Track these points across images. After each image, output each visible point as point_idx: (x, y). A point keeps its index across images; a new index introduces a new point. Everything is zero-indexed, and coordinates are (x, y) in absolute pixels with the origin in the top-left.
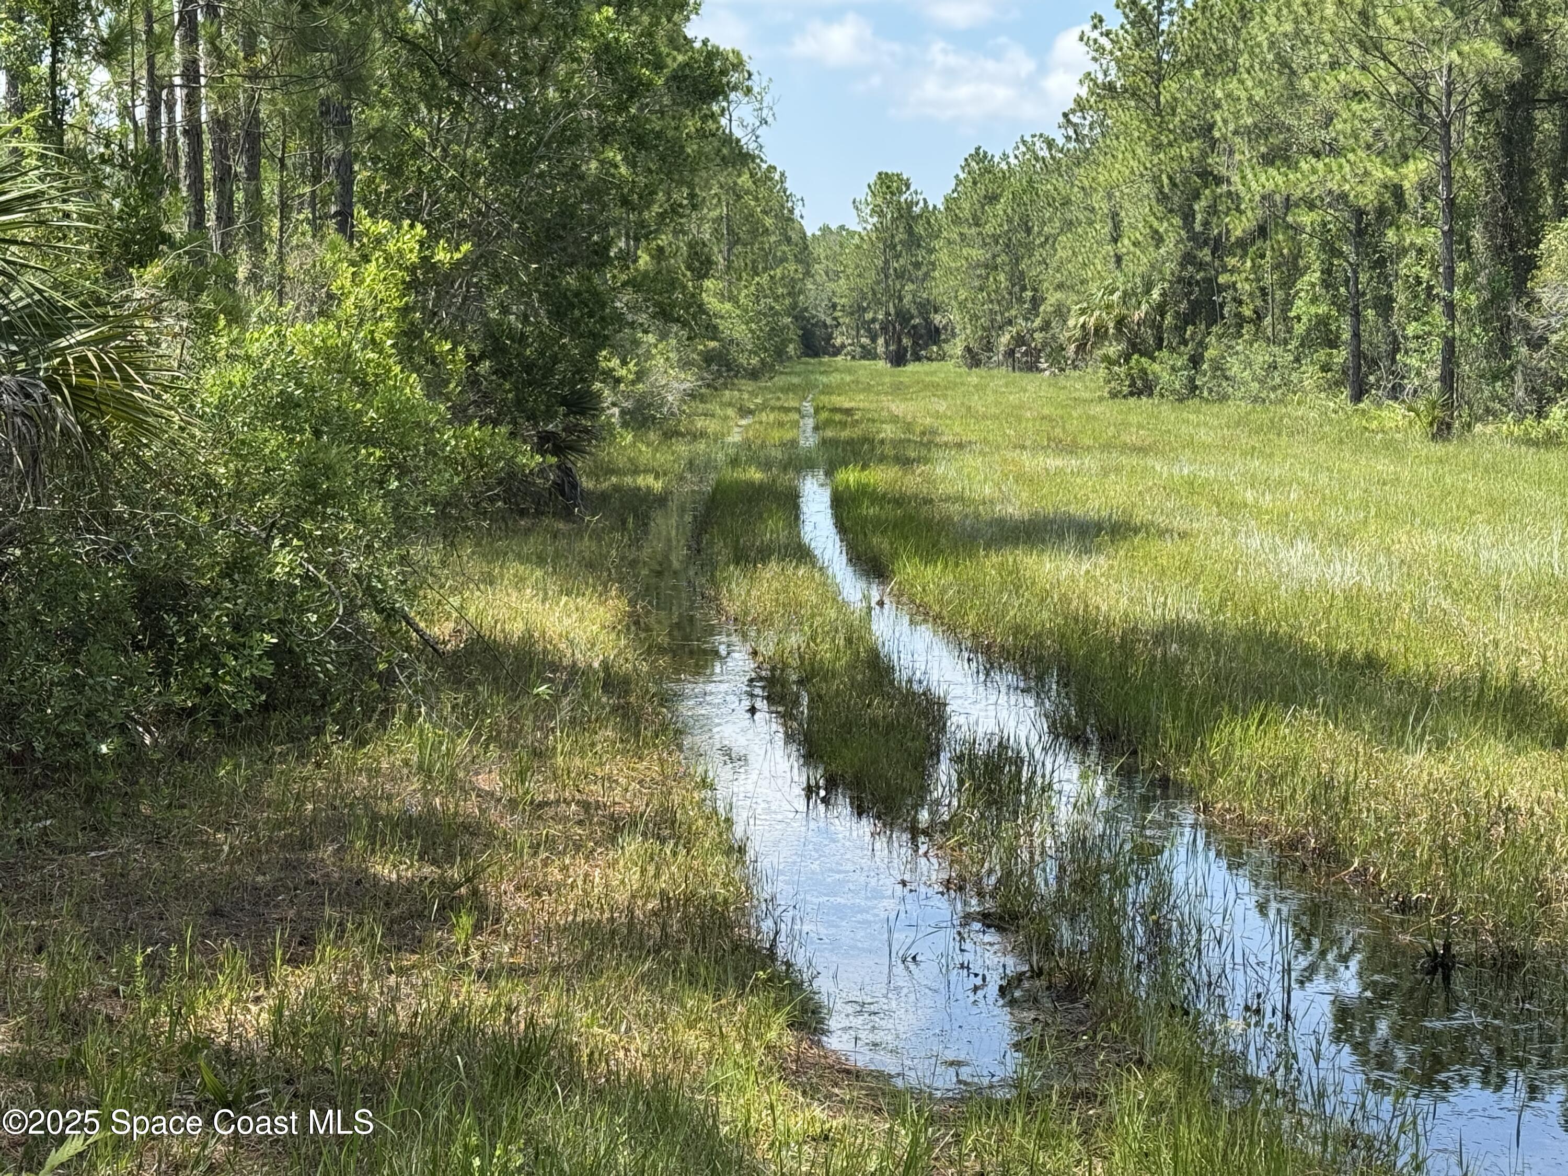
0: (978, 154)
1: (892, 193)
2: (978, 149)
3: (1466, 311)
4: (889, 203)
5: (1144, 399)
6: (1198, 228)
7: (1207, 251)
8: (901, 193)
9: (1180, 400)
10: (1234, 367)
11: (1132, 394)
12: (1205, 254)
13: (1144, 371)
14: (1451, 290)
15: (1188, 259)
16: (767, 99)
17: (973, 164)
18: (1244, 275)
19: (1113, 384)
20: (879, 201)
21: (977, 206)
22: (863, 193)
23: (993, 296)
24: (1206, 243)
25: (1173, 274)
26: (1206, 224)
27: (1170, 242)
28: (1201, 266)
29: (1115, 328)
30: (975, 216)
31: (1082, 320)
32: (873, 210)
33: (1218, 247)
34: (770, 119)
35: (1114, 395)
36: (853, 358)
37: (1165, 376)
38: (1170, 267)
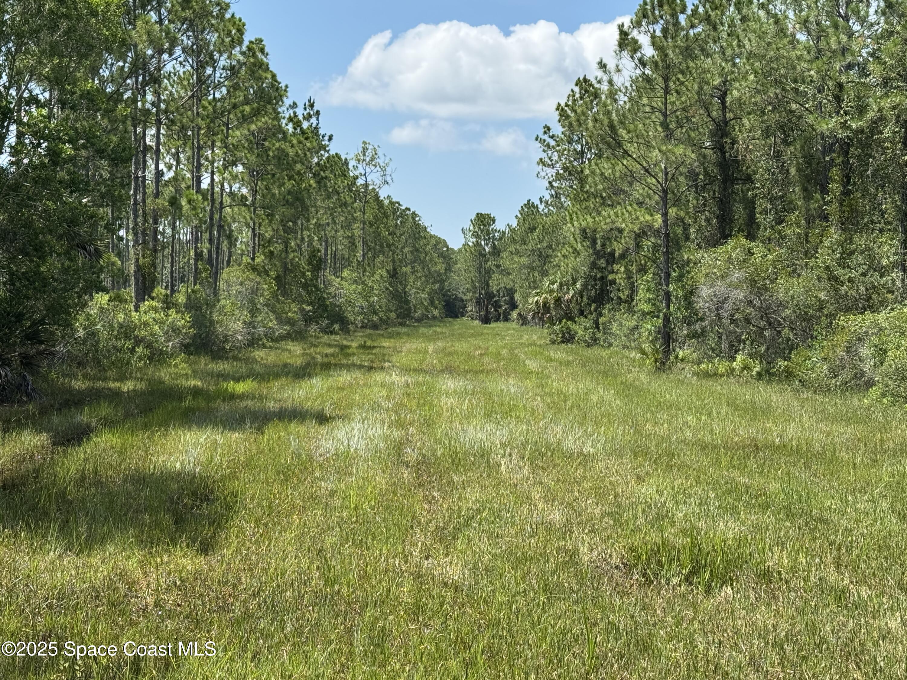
0: (528, 203)
1: (484, 225)
2: (529, 201)
3: (677, 298)
4: (482, 231)
5: (569, 345)
6: (598, 247)
7: (603, 261)
8: (489, 225)
9: (588, 346)
10: (615, 328)
11: (563, 342)
12: (602, 263)
13: (568, 328)
14: (667, 286)
15: (594, 265)
16: (389, 170)
17: (526, 210)
18: (620, 276)
19: (552, 336)
20: (477, 229)
21: (524, 233)
22: (468, 225)
23: (532, 284)
24: (603, 257)
25: (585, 274)
26: (603, 245)
27: (584, 254)
28: (600, 269)
29: (555, 303)
30: (522, 240)
31: (536, 299)
32: (473, 235)
33: (611, 258)
34: (390, 182)
35: (553, 342)
36: (472, 318)
37: (580, 333)
38: (584, 269)
